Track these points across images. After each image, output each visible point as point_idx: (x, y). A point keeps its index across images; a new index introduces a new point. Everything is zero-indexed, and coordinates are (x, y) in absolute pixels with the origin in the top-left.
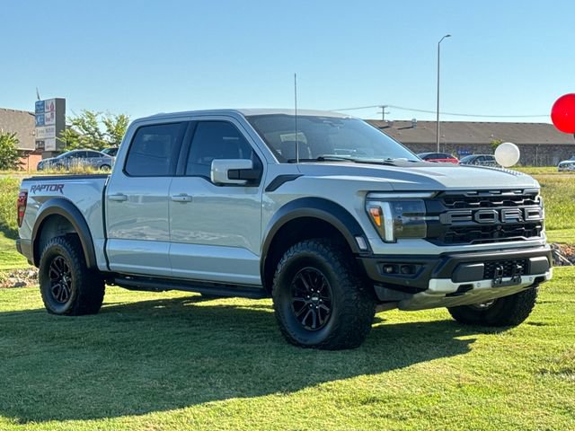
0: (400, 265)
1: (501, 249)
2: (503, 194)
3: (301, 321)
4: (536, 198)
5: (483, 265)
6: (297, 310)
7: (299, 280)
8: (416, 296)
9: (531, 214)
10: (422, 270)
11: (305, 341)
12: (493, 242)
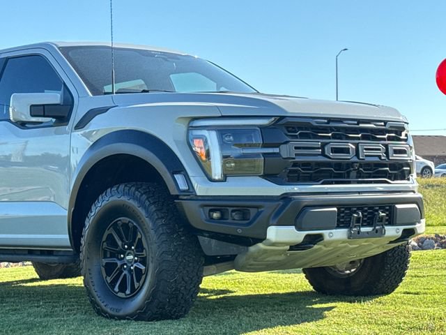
0: (230, 209)
1: (359, 193)
2: (361, 125)
3: (114, 287)
4: (403, 134)
5: (335, 209)
6: (108, 274)
7: (110, 236)
8: (252, 249)
9: (396, 152)
10: (258, 214)
11: (118, 310)
12: (349, 183)
